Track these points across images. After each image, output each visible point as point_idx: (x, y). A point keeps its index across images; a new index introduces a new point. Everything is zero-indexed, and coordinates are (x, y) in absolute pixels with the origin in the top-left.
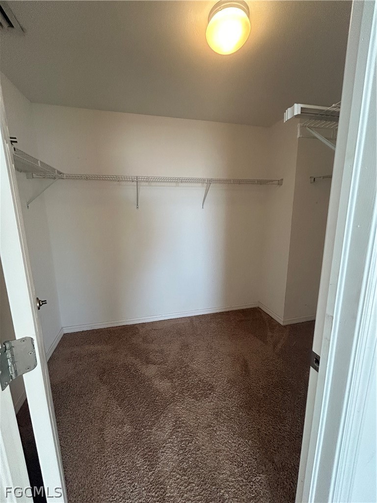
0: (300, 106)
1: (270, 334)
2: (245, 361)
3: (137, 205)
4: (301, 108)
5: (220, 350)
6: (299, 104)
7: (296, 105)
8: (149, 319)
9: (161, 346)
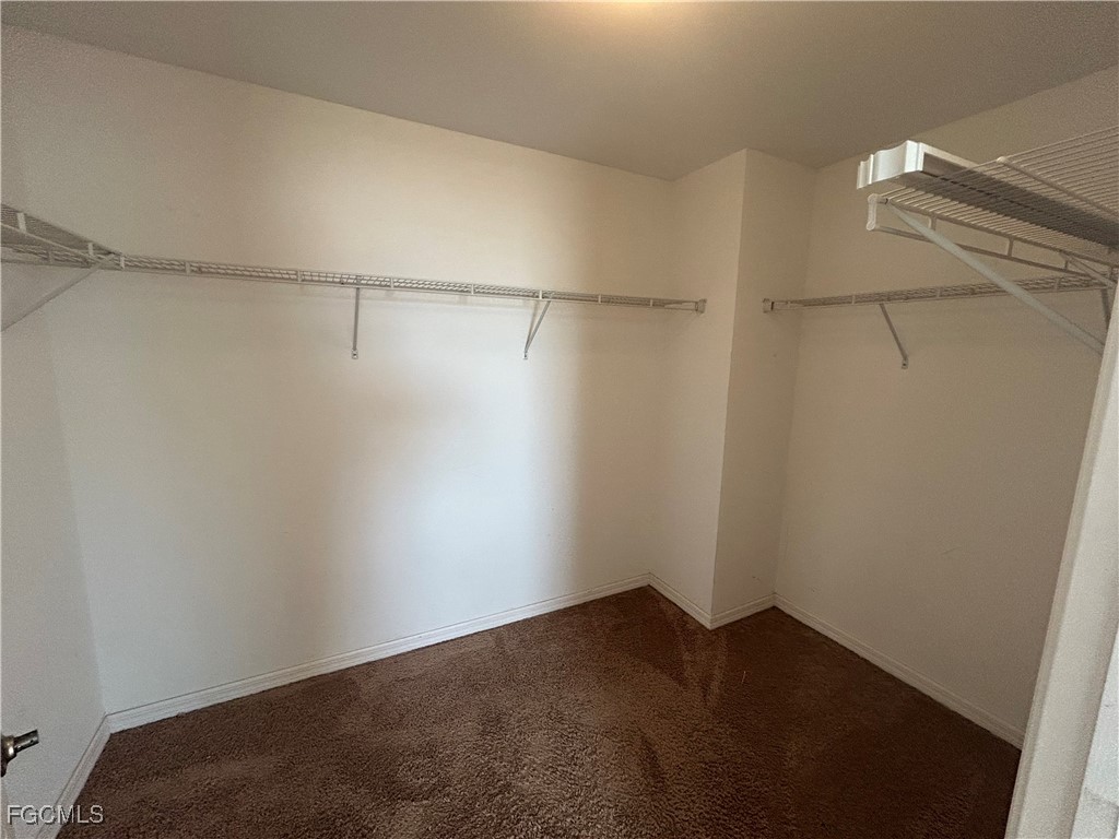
0: (924, 148)
1: (686, 657)
2: (647, 744)
3: (355, 349)
4: (926, 155)
5: (582, 721)
6: (921, 144)
7: (911, 145)
8: (384, 649)
9: (428, 730)
